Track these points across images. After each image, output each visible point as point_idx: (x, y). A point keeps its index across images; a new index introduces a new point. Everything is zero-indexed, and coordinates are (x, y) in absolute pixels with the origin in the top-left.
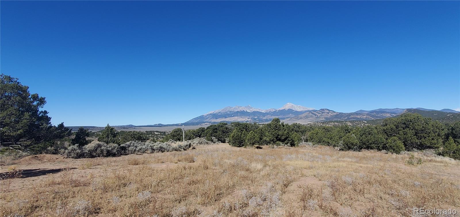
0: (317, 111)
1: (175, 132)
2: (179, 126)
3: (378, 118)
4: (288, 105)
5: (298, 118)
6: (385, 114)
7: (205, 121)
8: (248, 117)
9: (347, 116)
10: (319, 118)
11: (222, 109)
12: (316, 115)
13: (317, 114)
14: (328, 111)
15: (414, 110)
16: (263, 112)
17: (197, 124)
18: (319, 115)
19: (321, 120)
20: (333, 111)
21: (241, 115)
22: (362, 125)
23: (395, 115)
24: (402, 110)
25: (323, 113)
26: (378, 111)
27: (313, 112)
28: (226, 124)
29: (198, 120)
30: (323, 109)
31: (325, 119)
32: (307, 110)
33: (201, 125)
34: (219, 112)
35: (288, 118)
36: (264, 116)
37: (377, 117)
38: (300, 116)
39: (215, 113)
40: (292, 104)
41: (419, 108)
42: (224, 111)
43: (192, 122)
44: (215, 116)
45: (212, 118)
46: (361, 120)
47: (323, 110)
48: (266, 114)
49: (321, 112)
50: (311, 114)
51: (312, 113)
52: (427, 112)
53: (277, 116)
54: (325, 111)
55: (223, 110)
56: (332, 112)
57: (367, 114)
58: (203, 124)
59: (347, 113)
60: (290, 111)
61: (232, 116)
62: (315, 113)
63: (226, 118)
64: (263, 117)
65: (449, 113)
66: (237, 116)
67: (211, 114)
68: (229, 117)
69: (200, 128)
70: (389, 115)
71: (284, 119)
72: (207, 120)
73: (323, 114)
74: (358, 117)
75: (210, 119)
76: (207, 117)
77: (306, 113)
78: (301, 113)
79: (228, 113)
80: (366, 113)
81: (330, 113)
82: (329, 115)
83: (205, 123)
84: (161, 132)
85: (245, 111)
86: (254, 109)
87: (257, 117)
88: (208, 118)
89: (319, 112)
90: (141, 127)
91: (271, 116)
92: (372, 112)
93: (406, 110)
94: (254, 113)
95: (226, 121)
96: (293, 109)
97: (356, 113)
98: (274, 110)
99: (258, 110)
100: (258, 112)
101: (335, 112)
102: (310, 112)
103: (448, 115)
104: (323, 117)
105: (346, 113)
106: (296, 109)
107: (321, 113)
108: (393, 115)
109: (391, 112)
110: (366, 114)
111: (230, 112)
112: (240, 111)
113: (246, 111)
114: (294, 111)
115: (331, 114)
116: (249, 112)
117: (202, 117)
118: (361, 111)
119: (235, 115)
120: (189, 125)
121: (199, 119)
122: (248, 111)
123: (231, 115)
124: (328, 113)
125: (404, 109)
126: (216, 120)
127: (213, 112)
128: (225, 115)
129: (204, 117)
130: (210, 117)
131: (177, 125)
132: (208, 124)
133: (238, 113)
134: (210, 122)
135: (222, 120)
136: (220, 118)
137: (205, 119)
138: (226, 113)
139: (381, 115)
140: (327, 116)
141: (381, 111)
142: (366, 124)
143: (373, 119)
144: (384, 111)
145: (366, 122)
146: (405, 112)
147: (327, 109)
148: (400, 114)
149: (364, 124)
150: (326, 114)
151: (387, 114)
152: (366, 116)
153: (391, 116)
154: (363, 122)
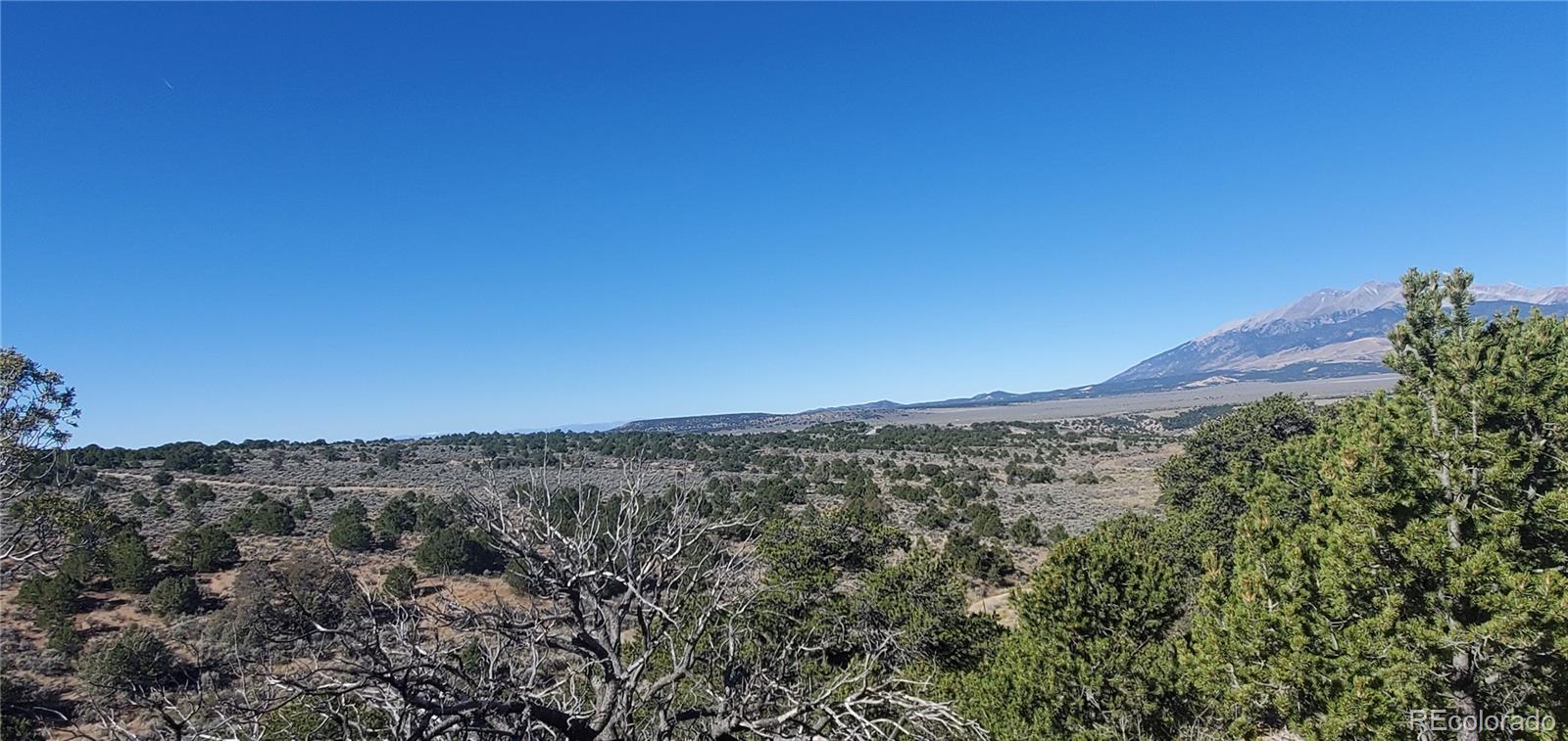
2: (1083, 396)
7: (1205, 367)
11: (1290, 306)
17: (1169, 383)
29: (1170, 365)
33: (1188, 388)
34: (1275, 323)
39: (1252, 326)
42: (1301, 316)
43: (1139, 376)
44: (1255, 341)
45: (1237, 354)
55: (1294, 310)
58: (1199, 383)
61: (1350, 334)
63: (1313, 345)
67: (1230, 334)
68: (1332, 343)
72: (1214, 365)
75: (1229, 358)
76: (1216, 346)
79: (1323, 321)
83: (1209, 380)
84: (1035, 427)
88: (1218, 353)
90: (928, 410)
95: (1317, 365)
99: (1501, 294)
111: (1335, 316)
112: (1389, 306)
117: (1186, 352)
119: (1367, 330)
120: (1130, 392)
121: (1173, 359)
123: (1344, 331)
126: (1261, 360)
127: (1242, 322)
128: (1311, 335)
129: (1196, 350)
130: (1230, 347)
131: (1073, 393)
132: (1219, 380)
133: (1384, 321)
134: (1230, 373)
135: (1296, 362)
136: (1284, 351)
137: (1203, 359)
138: (1313, 325)
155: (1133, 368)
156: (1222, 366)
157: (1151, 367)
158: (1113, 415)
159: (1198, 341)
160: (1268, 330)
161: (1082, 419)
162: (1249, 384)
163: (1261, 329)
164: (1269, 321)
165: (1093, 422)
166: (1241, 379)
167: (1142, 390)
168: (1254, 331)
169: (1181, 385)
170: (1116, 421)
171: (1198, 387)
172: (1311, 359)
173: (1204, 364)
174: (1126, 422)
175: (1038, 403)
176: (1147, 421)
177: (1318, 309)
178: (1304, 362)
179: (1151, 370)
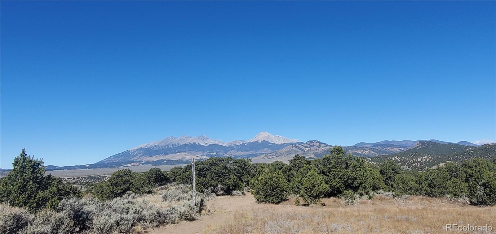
0: (303, 143)
2: (86, 168)
3: (384, 154)
4: (262, 134)
5: (276, 155)
6: (392, 148)
7: (131, 159)
8: (202, 153)
9: (345, 151)
11: (161, 141)
12: (302, 150)
13: (304, 148)
14: (318, 144)
15: (428, 142)
16: (224, 145)
17: (118, 165)
18: (306, 149)
20: (325, 144)
21: (190, 151)
23: (404, 150)
24: (412, 142)
25: (311, 146)
26: (383, 143)
27: (297, 145)
29: (120, 158)
30: (312, 141)
31: (314, 155)
32: (289, 142)
33: (125, 166)
34: (155, 146)
35: (262, 154)
36: (227, 152)
37: (383, 152)
38: (280, 151)
39: (148, 147)
40: (268, 134)
41: (433, 140)
42: (163, 144)
43: (108, 161)
44: (148, 151)
45: (142, 156)
47: (312, 142)
48: (230, 149)
49: (308, 145)
50: (295, 148)
51: (297, 147)
52: (443, 145)
53: (246, 151)
54: (315, 144)
55: (162, 142)
56: (324, 145)
57: (370, 149)
58: (129, 165)
60: (265, 144)
61: (177, 151)
62: (301, 147)
63: (166, 154)
64: (224, 153)
65: (469, 147)
66: (185, 152)
67: (141, 149)
68: (171, 153)
71: (256, 156)
72: (135, 159)
73: (312, 148)
74: (359, 152)
75: (140, 157)
76: (136, 152)
77: (289, 146)
78: (281, 146)
79: (170, 147)
80: (369, 146)
81: (321, 147)
82: (320, 150)
83: (132, 164)
85: (197, 143)
86: (211, 140)
87: (215, 153)
88: (137, 155)
89: (306, 145)
91: (237, 152)
92: (376, 145)
93: (418, 143)
94: (212, 147)
95: (166, 160)
96: (270, 142)
97: (356, 147)
98: (241, 143)
99: (216, 143)
100: (217, 145)
101: (327, 145)
102: (294, 145)
103: (467, 149)
104: (311, 152)
106: (273, 140)
107: (309, 146)
108: (402, 149)
109: (400, 145)
110: (369, 148)
111: (173, 145)
112: (188, 143)
113: (199, 144)
114: (271, 143)
115: (323, 149)
116: (203, 146)
117: (126, 154)
118: (362, 143)
119: (182, 150)
120: (104, 167)
121: (121, 156)
122: (202, 144)
123: (175, 150)
124: (319, 147)
125: (416, 142)
126: (150, 158)
127: (145, 145)
128: (166, 151)
129: (129, 153)
130: (140, 153)
131: (82, 167)
132: (135, 164)
133: (186, 148)
134: (139, 162)
135: (160, 159)
136: (157, 155)
137: (131, 156)
138: (167, 148)
139: (388, 149)
140: (317, 151)
141: (387, 144)
142: (370, 162)
143: (377, 155)
144: (391, 143)
145: (371, 159)
146: (418, 146)
147: (317, 141)
148: (412, 148)
149: (368, 162)
150: (316, 148)
151: (395, 148)
152: (368, 151)
153: (399, 150)
154: (367, 160)
155: (107, 158)
156: (137, 159)
157: (113, 159)
158: (94, 176)
159: (131, 150)
160: (153, 148)
161: (80, 177)
162: (145, 166)
163: (151, 148)
164: (154, 145)
165: (85, 178)
166: (143, 164)
167: (108, 167)
168: (149, 148)
169: (122, 165)
170: (94, 178)
171: (128, 166)
172: (165, 158)
173: (131, 158)
174: (98, 178)
175: (66, 170)
176: (106, 178)
177: (169, 142)
178: (163, 159)
179: (113, 160)
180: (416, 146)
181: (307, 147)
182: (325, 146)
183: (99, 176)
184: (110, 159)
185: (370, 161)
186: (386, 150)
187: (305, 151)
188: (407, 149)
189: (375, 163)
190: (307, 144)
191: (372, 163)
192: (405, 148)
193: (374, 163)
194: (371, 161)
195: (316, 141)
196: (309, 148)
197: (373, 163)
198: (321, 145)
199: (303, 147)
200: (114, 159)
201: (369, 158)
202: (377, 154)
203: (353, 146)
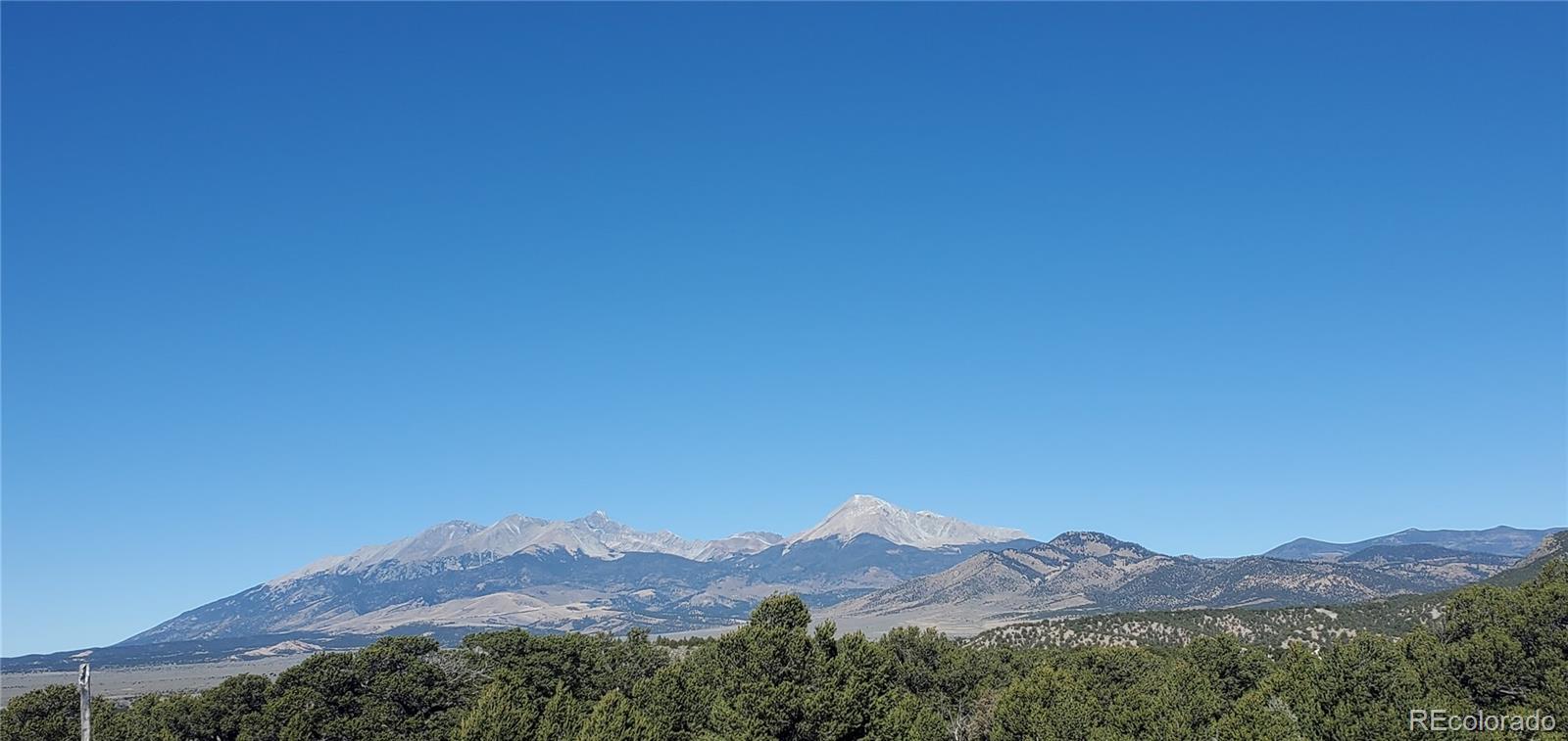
0: (1038, 546)
1: (26, 715)
3: (1402, 592)
4: (855, 507)
5: (918, 598)
6: (1436, 564)
7: (278, 626)
8: (591, 593)
9: (1225, 577)
10: (1050, 592)
11: (408, 541)
12: (1032, 574)
13: (1039, 566)
14: (1104, 550)
16: (690, 556)
17: (217, 650)
18: (1052, 573)
19: (1068, 604)
20: (1137, 548)
21: (538, 583)
22: (1309, 633)
23: (1492, 570)
24: (1526, 537)
25: (1074, 558)
26: (1397, 543)
27: (1011, 554)
28: (431, 647)
29: (226, 622)
30: (1077, 535)
31: (1087, 596)
32: (976, 541)
33: (246, 658)
34: (384, 565)
35: (855, 593)
36: (702, 586)
37: (1397, 583)
38: (936, 580)
39: (353, 567)
40: (883, 504)
42: (421, 556)
44: (355, 589)
45: (326, 608)
46: (1302, 606)
47: (1075, 539)
48: (715, 572)
49: (1063, 552)
50: (1000, 569)
51: (1009, 562)
53: (788, 579)
54: (1090, 547)
55: (413, 547)
56: (1128, 553)
57: (1340, 568)
58: (264, 651)
59: (1224, 562)
60: (870, 549)
61: (481, 586)
62: (1027, 560)
63: (432, 599)
64: (690, 592)
66: (517, 588)
67: (320, 578)
68: (457, 597)
69: (231, 683)
70: (1462, 573)
71: (828, 600)
72: (292, 622)
73: (1080, 568)
74: (1289, 584)
75: (316, 613)
77: (972, 560)
78: (943, 558)
79: (448, 566)
80: (1333, 557)
81: (1119, 564)
82: (1115, 576)
83: (281, 646)
85: (571, 550)
86: (634, 534)
87: (649, 592)
88: (301, 605)
89: (1051, 554)
91: (749, 583)
92: (1365, 550)
93: (1551, 540)
94: (636, 566)
95: (432, 629)
96: (891, 538)
97: (1275, 562)
98: (766, 545)
99: (657, 545)
100: (658, 555)
101: (1147, 554)
102: (995, 552)
104: (1075, 585)
105: (1218, 562)
106: (908, 534)
107: (1062, 558)
108: (1483, 568)
109: (1473, 549)
110: (1334, 565)
111: (465, 559)
112: (531, 551)
113: (579, 551)
114: (895, 547)
115: (1128, 569)
116: (598, 561)
117: (252, 601)
118: (1303, 544)
119: (502, 581)
121: (230, 612)
122: (592, 551)
123: (474, 581)
124: (1107, 561)
125: (1543, 533)
126: (360, 618)
127: (340, 560)
128: (430, 586)
129: (269, 598)
130: (318, 597)
131: (58, 662)
132: (294, 647)
133: (524, 570)
134: (315, 636)
135: (407, 622)
136: (393, 607)
137: (277, 612)
138: (435, 571)
139: (1418, 569)
140: (1099, 581)
141: (1419, 547)
142: (1333, 630)
143: (1371, 594)
144: (1433, 543)
145: (1334, 616)
146: (1548, 552)
147: (1102, 536)
148: (1522, 564)
149: (1321, 627)
150: (1094, 565)
151: (1450, 562)
152: (1331, 577)
153: (1469, 574)
154: (1319, 619)
155: (168, 622)
156: (301, 626)
157: (197, 622)
159: (273, 585)
160: (373, 575)
163: (366, 572)
164: (378, 561)
166: (328, 647)
167: (176, 660)
168: (355, 575)
169: (236, 653)
171: (262, 656)
172: (426, 619)
173: (276, 621)
177: (444, 548)
178: (416, 624)
179: (194, 628)
180: (1539, 555)
181: (1055, 562)
182: (1136, 556)
183: (129, 703)
184: (183, 623)
185: (1329, 623)
186: (1411, 575)
187: (1048, 578)
188: (1504, 568)
189: (1353, 633)
190: (1053, 548)
191: (1341, 630)
192: (1494, 560)
193: (1349, 634)
194: (1338, 624)
195: (1094, 534)
196: (1064, 567)
197: (1344, 635)
198: (1118, 553)
199: (1037, 561)
200: (197, 627)
201: (1327, 609)
202: (1369, 590)
203: (1263, 557)
